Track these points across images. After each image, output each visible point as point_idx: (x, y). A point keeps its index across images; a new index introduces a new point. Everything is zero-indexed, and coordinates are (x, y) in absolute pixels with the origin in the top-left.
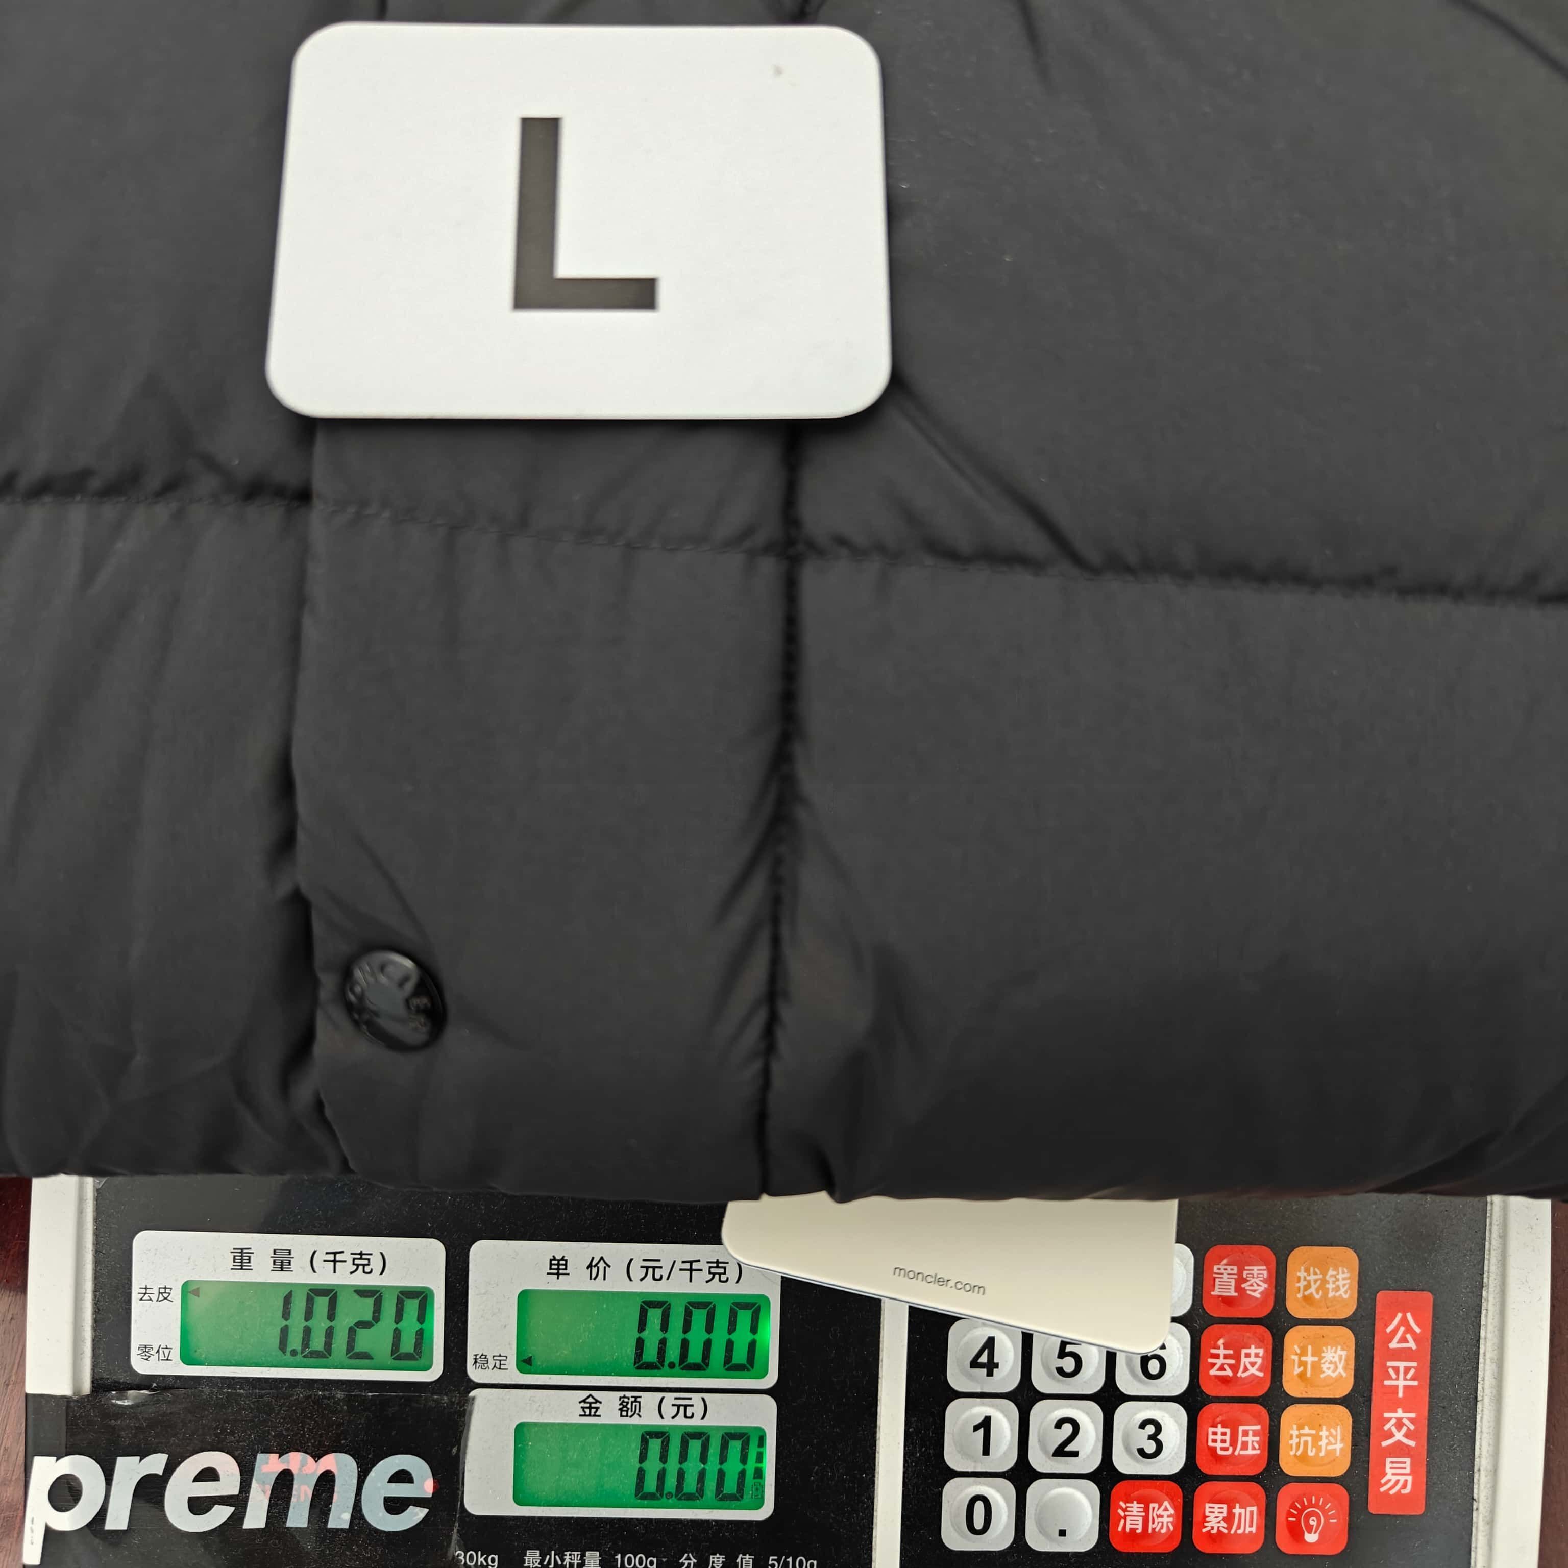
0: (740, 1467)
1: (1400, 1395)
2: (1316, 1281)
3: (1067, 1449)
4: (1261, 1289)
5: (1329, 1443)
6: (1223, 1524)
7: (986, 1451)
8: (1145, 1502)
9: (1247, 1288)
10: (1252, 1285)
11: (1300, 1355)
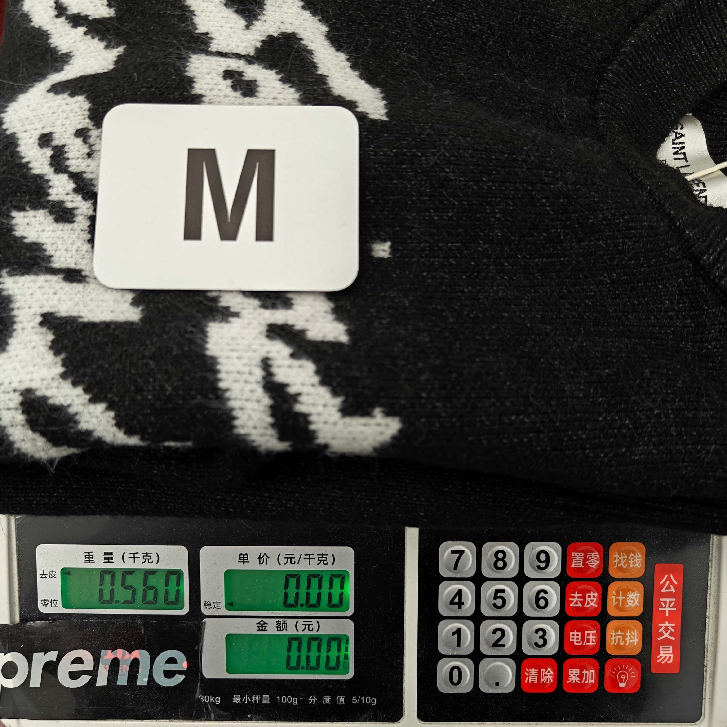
0: (338, 654)
1: (667, 615)
2: (624, 559)
3: (500, 643)
4: (596, 564)
5: (631, 639)
6: (578, 679)
7: (459, 645)
8: (539, 668)
9: (589, 563)
10: (591, 562)
11: (616, 596)
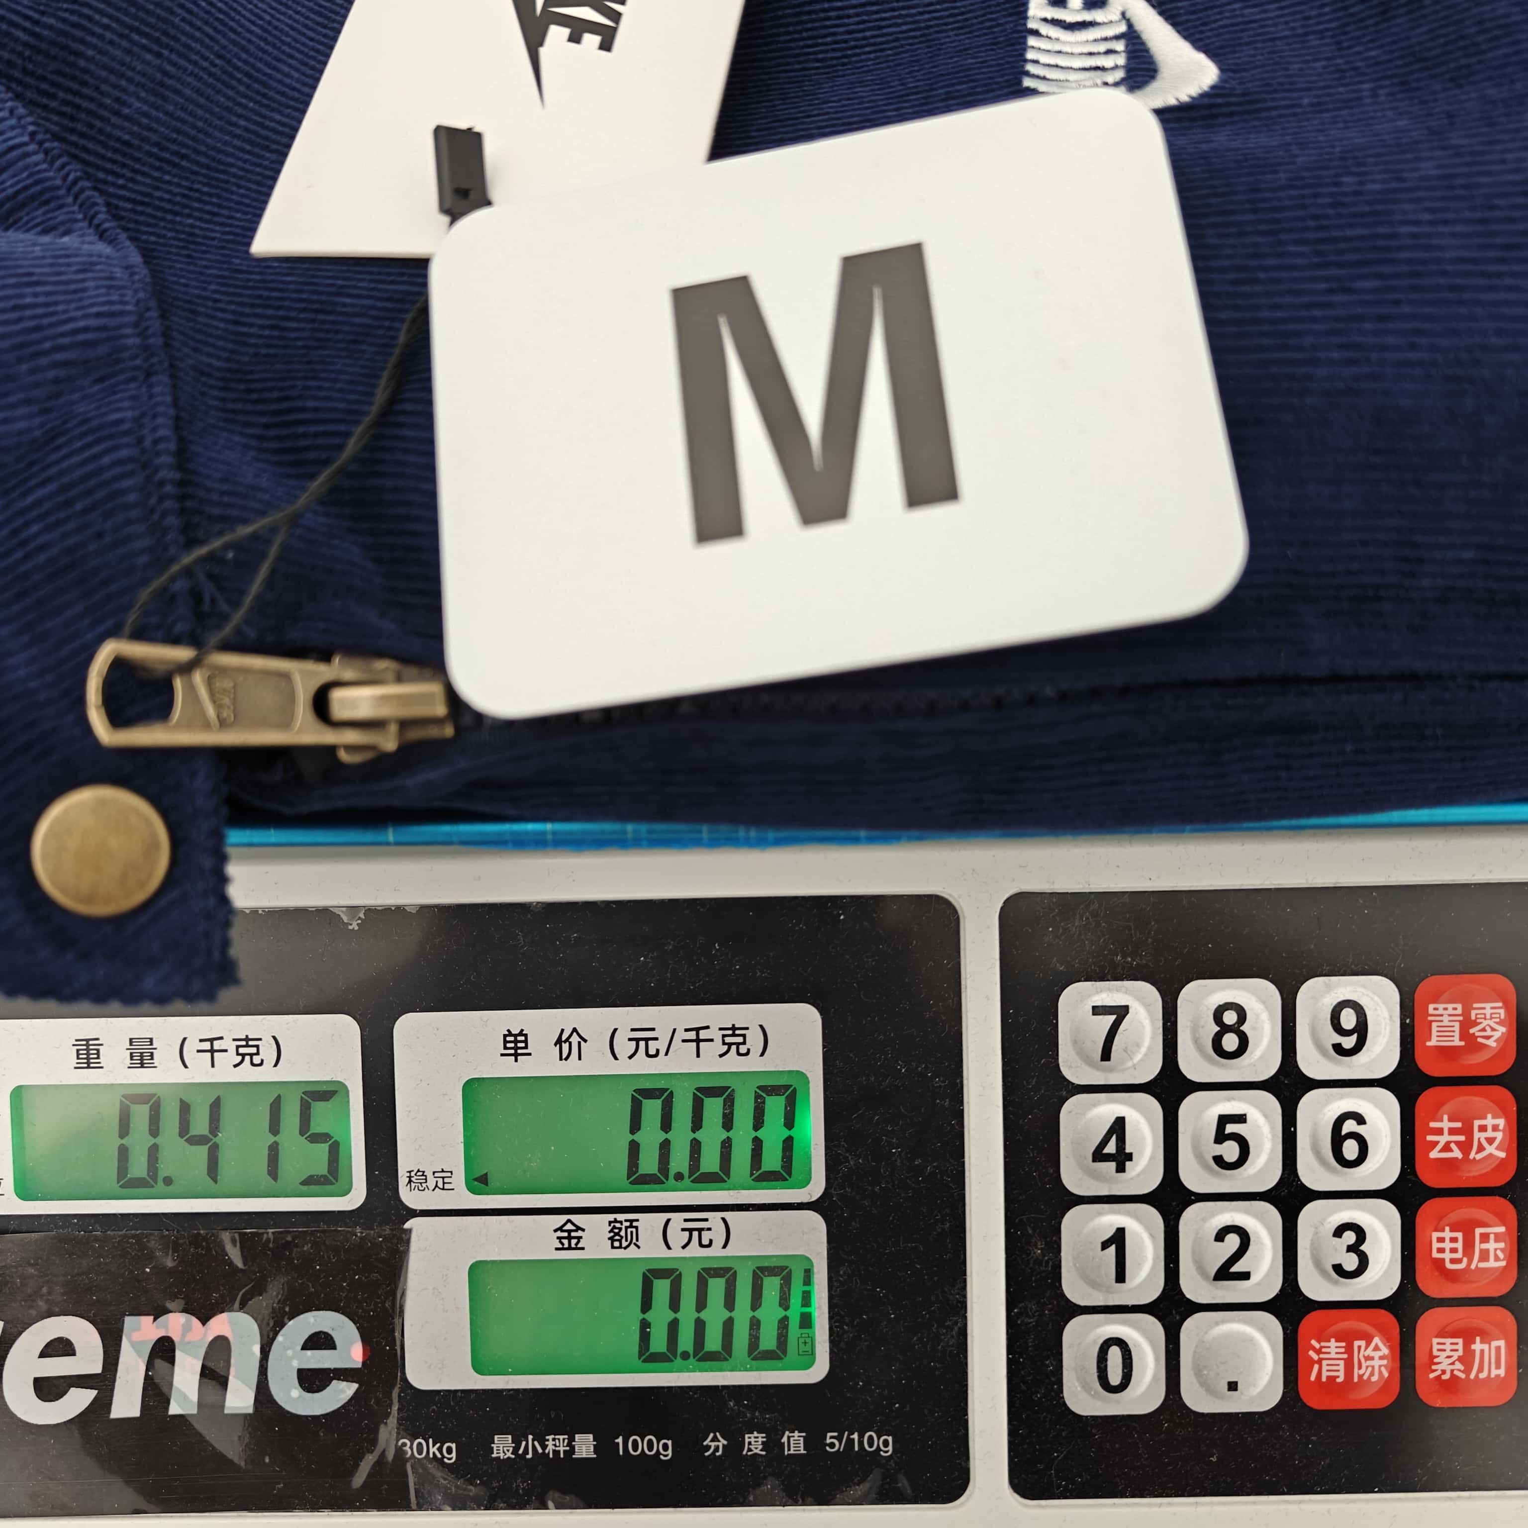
0: (781, 1313)
3: (1235, 1269)
4: (1497, 1035)
6: (1459, 1366)
7: (1121, 1277)
8: (1348, 1338)
9: (1477, 1034)
10: (1484, 1030)
